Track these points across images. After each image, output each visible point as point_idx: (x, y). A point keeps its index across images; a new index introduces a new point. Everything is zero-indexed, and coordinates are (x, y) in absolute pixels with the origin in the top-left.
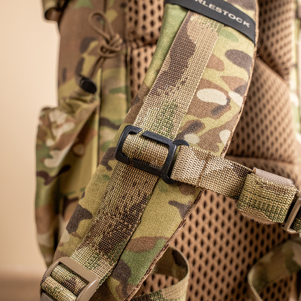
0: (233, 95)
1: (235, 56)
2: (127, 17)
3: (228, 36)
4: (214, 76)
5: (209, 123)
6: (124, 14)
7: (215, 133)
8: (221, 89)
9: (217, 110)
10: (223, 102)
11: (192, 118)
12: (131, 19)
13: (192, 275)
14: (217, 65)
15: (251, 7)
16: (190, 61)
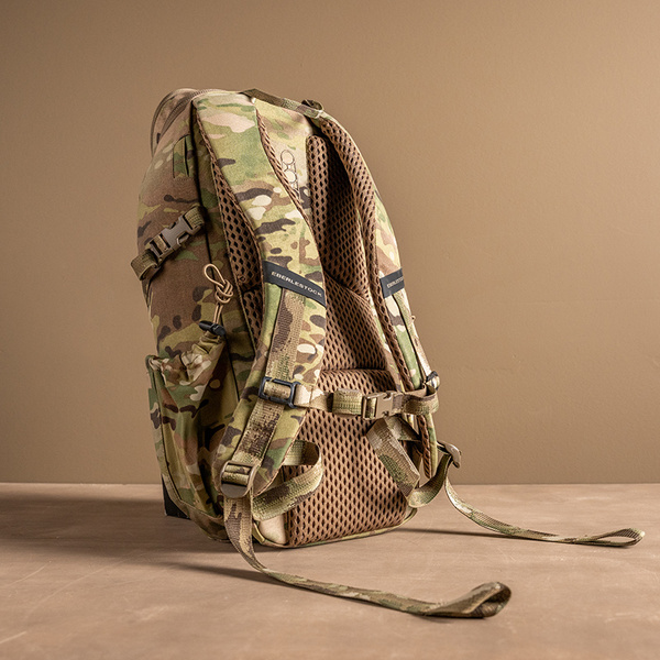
0: (318, 346)
1: (316, 319)
2: (233, 266)
3: (311, 306)
4: (305, 335)
5: (307, 366)
6: (229, 264)
7: (311, 372)
8: (311, 344)
9: (311, 358)
10: (313, 352)
11: (297, 364)
12: (237, 267)
13: (324, 453)
14: (307, 328)
15: (321, 280)
16: (291, 326)
